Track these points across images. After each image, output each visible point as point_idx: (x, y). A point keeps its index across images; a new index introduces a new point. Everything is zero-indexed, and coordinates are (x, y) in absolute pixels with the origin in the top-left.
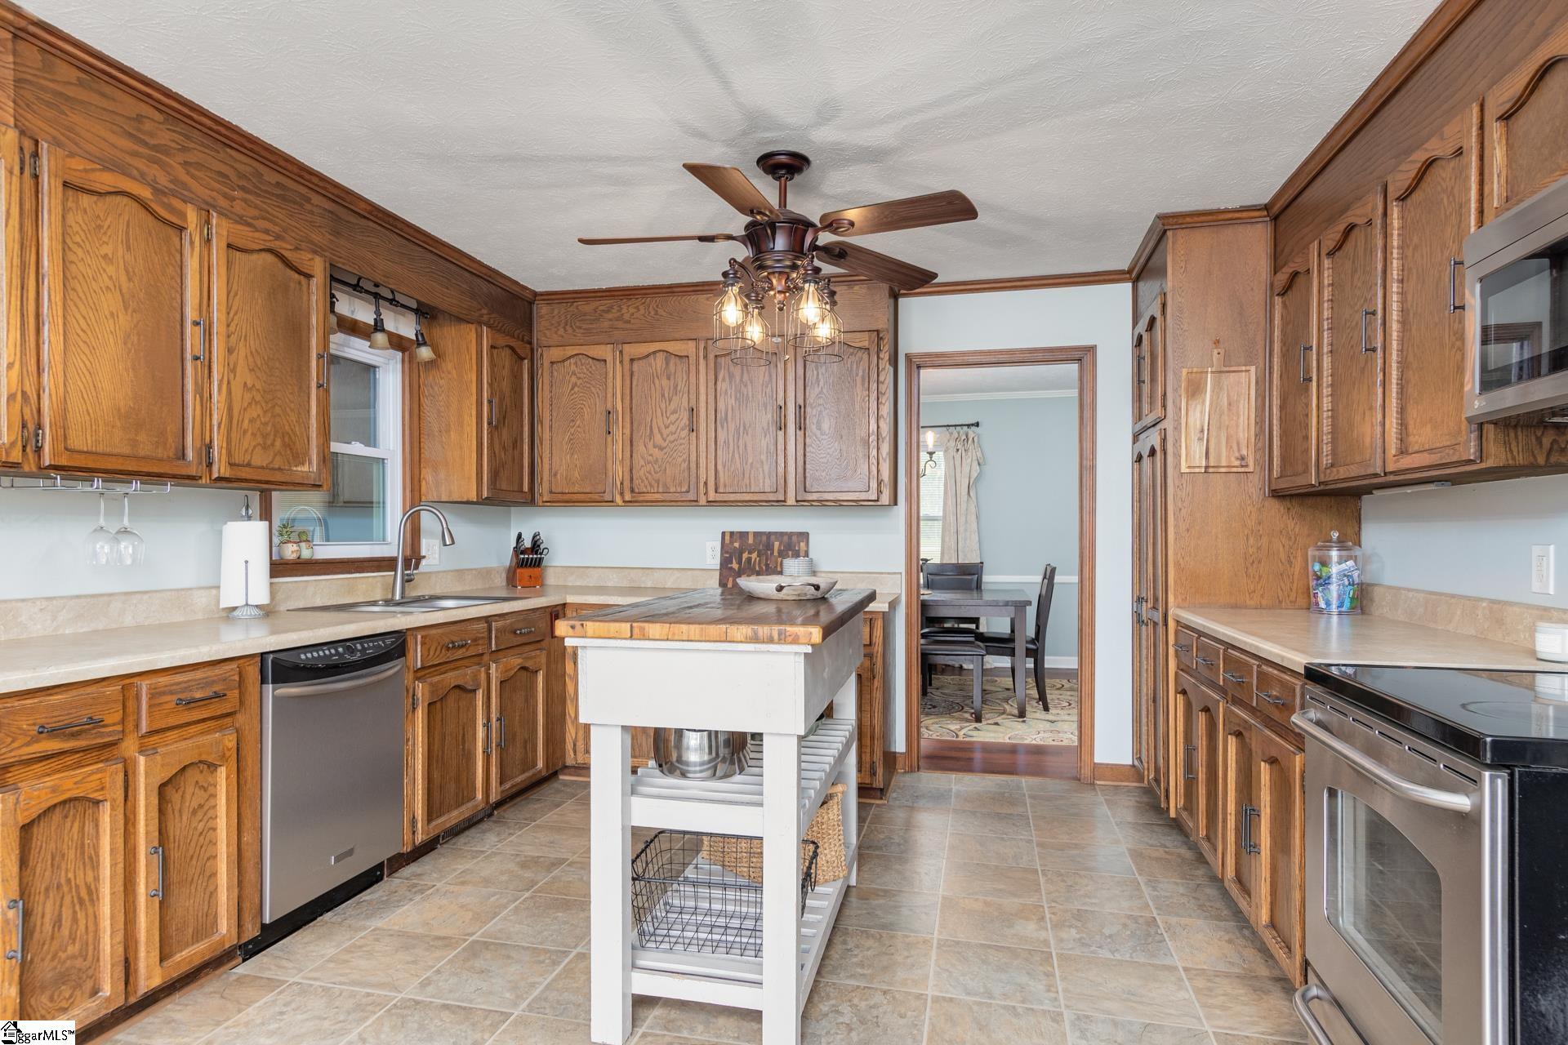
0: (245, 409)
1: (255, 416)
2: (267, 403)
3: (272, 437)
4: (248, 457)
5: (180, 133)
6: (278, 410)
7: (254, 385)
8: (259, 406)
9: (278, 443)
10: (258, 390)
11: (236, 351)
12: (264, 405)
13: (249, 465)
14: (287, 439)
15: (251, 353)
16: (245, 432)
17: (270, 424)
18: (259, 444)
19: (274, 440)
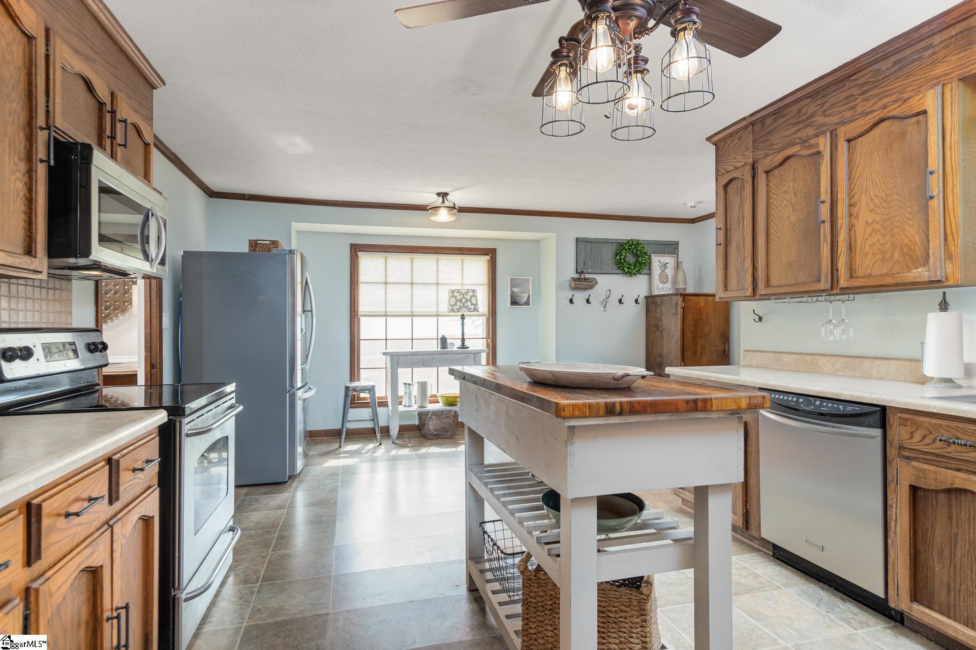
0: (867, 239)
1: (875, 240)
2: (885, 228)
3: (891, 252)
4: (869, 271)
5: (820, 98)
6: (896, 230)
7: (874, 220)
8: (878, 234)
9: (897, 255)
10: (878, 222)
11: (859, 203)
12: (882, 230)
13: (870, 275)
14: (905, 250)
15: (871, 199)
16: (866, 254)
17: (889, 243)
18: (880, 259)
19: (893, 253)
